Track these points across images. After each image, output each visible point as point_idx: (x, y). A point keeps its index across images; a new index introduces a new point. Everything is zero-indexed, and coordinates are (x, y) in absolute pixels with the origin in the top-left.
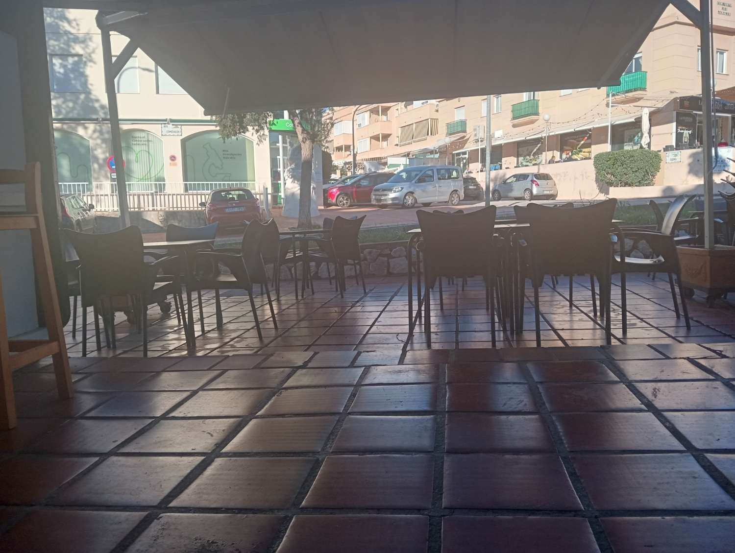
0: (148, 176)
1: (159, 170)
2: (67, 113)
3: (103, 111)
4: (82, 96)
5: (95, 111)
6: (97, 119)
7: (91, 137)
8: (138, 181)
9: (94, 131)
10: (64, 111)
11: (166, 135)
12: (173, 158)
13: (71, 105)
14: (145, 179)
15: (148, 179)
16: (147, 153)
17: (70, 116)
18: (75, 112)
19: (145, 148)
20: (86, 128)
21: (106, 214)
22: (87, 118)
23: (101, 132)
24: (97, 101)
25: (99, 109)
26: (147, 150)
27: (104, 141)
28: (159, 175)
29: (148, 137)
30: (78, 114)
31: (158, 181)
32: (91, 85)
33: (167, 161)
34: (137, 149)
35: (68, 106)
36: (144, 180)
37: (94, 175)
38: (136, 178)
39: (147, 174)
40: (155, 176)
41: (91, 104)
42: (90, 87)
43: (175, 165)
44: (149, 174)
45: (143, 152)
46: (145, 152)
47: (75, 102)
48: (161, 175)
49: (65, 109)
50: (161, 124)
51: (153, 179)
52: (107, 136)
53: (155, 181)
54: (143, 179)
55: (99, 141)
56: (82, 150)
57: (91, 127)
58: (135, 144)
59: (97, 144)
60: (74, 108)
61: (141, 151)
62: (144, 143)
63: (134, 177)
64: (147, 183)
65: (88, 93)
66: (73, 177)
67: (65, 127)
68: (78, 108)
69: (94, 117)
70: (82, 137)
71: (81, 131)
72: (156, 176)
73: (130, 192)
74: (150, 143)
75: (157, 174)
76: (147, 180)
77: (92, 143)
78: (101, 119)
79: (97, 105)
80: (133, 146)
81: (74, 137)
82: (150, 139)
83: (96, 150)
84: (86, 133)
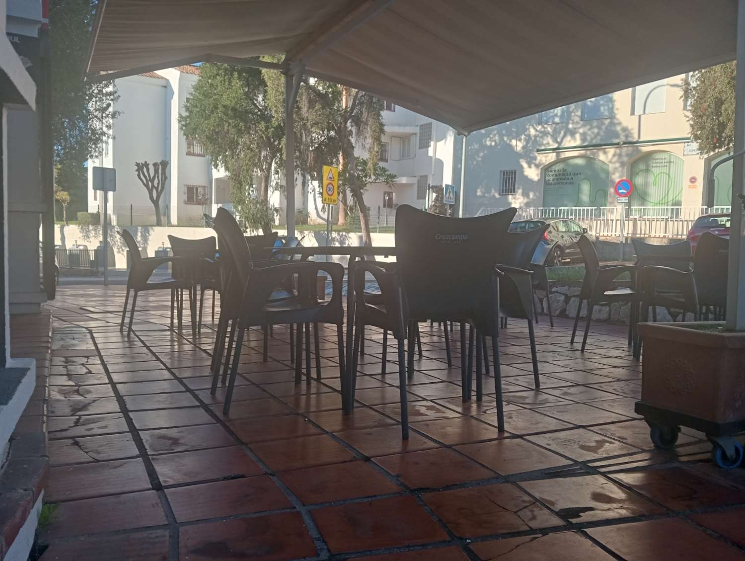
0: (665, 201)
1: (677, 193)
2: (592, 139)
3: (624, 134)
4: (607, 122)
5: (617, 135)
6: (618, 144)
7: (610, 162)
8: (654, 206)
9: (614, 155)
10: (589, 138)
11: (688, 155)
12: (693, 180)
13: (596, 130)
14: (662, 203)
15: (665, 203)
16: (667, 175)
17: (594, 142)
18: (599, 138)
19: (665, 170)
20: (605, 153)
21: (609, 239)
22: (609, 142)
23: (620, 155)
24: (620, 124)
25: (620, 132)
26: (667, 173)
27: (623, 164)
28: (677, 198)
29: (670, 158)
30: (601, 140)
31: (675, 206)
32: (617, 109)
33: (686, 183)
34: (655, 171)
35: (593, 133)
36: (661, 205)
37: (610, 199)
38: (653, 203)
39: (665, 197)
40: (673, 200)
41: (613, 129)
42: (616, 111)
43: (695, 187)
44: (666, 197)
45: (662, 174)
46: (665, 175)
47: (599, 127)
48: (680, 199)
49: (590, 136)
50: (685, 143)
51: (670, 203)
52: (625, 159)
53: (672, 206)
54: (659, 204)
55: (618, 165)
56: (603, 176)
57: (611, 151)
58: (655, 167)
59: (616, 168)
60: (598, 134)
61: (661, 173)
62: (666, 164)
63: (651, 202)
64: (663, 207)
65: (612, 116)
66: (591, 201)
67: (588, 152)
68: (602, 133)
69: (616, 141)
70: (603, 162)
71: (602, 157)
72: (674, 200)
73: (644, 217)
74: (672, 164)
75: (676, 197)
77: (611, 167)
78: (622, 143)
79: (618, 128)
80: (654, 168)
81: (596, 162)
82: (672, 160)
83: (614, 174)
84: (607, 157)
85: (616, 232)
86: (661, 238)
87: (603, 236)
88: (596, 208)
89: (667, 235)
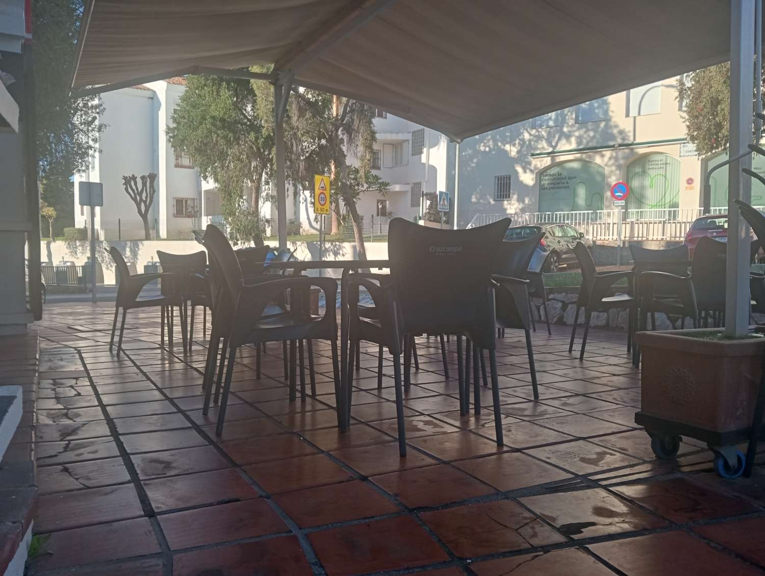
0: (662, 203)
1: (674, 196)
2: (588, 143)
3: (620, 136)
4: (602, 125)
5: (613, 137)
6: (613, 146)
7: (606, 165)
8: (652, 208)
9: (610, 158)
10: (584, 141)
11: (684, 156)
12: (690, 182)
13: (592, 134)
14: (659, 206)
15: (662, 205)
16: (664, 178)
17: (590, 145)
18: (595, 140)
19: (662, 172)
20: (603, 156)
21: (606, 243)
22: (605, 145)
23: (616, 159)
24: (616, 126)
25: (617, 135)
26: (664, 174)
27: (619, 167)
28: (674, 200)
29: (666, 160)
30: (598, 142)
31: (673, 208)
32: (612, 112)
33: (683, 184)
34: (652, 173)
35: (589, 136)
36: (658, 207)
37: (606, 203)
38: (650, 205)
39: (662, 199)
40: (670, 202)
41: (610, 131)
42: (611, 114)
43: (692, 188)
44: (663, 199)
45: (659, 176)
46: (661, 176)
47: (595, 131)
48: (677, 201)
49: (586, 138)
50: (681, 144)
51: (667, 205)
52: (622, 162)
53: (670, 208)
54: (657, 206)
55: (614, 168)
56: (599, 179)
57: (608, 153)
58: (651, 169)
59: (612, 171)
60: (594, 137)
61: (658, 175)
62: (662, 166)
63: (647, 204)
64: (660, 209)
65: (607, 120)
66: (587, 206)
67: (584, 156)
68: (598, 136)
69: (611, 143)
70: (600, 166)
71: (598, 160)
72: (672, 202)
73: (641, 220)
74: (668, 166)
75: (673, 199)
76: (660, 207)
77: (607, 170)
78: (617, 145)
79: (615, 131)
80: (650, 170)
81: (592, 165)
82: (668, 162)
83: (610, 177)
84: (603, 161)
85: (613, 235)
86: (659, 241)
87: (600, 240)
88: (592, 211)
89: (665, 237)
